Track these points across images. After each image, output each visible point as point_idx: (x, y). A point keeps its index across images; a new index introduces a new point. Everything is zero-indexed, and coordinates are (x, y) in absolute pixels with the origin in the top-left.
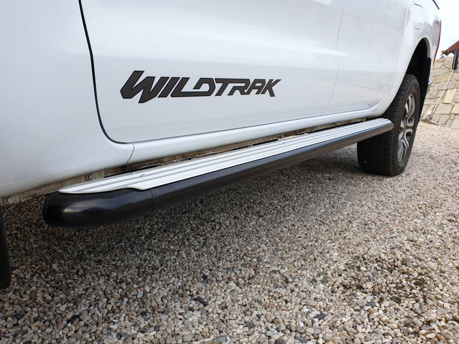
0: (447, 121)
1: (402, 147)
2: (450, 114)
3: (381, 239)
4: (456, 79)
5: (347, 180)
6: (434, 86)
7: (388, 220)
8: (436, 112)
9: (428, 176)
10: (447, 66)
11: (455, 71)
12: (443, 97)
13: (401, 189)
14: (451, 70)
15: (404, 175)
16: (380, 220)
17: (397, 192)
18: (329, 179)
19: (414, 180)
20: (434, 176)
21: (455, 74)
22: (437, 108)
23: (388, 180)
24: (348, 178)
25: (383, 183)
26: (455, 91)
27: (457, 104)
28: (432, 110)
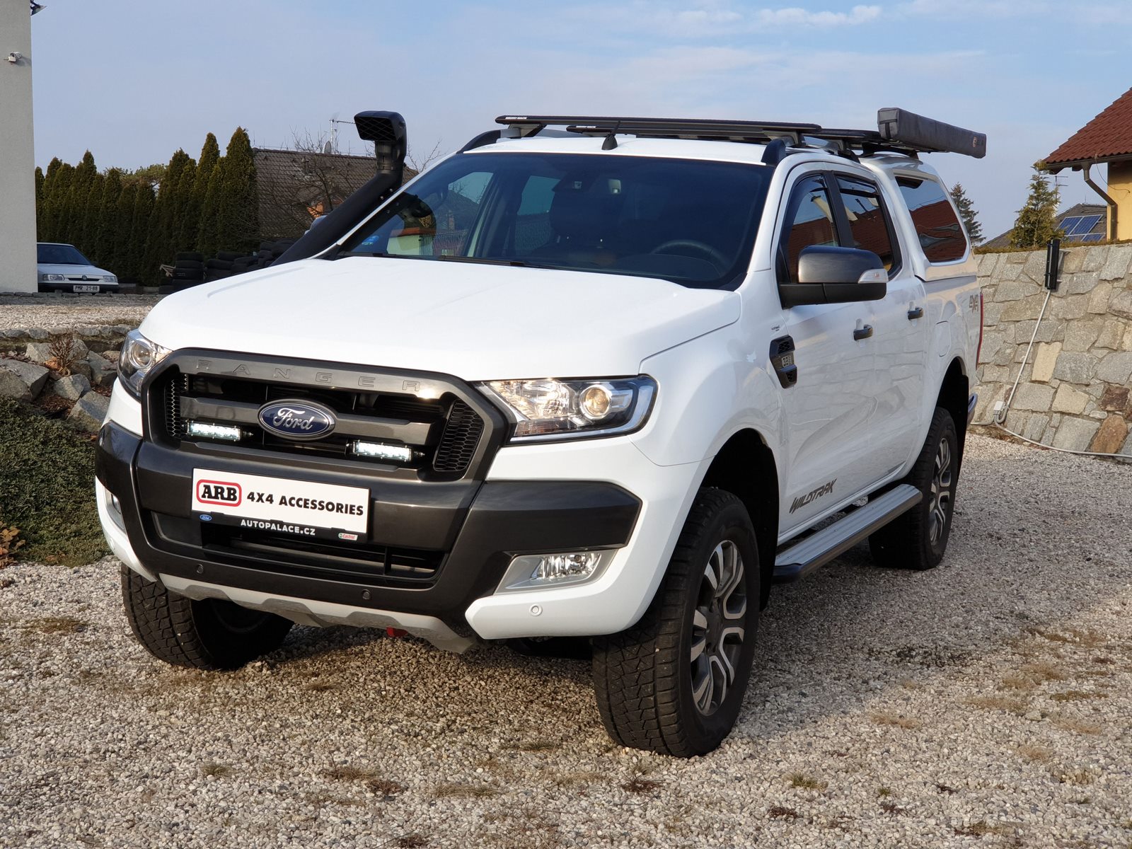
0: (1044, 431)
1: (936, 522)
2: (1050, 412)
3: (921, 634)
4: (1057, 315)
5: (858, 578)
6: (1005, 330)
7: (926, 619)
8: (1016, 406)
9: (980, 569)
10: (1033, 277)
11: (1054, 294)
12: (1030, 364)
13: (939, 587)
14: (1044, 289)
15: (941, 567)
16: (917, 619)
17: (934, 591)
18: (831, 576)
19: (958, 574)
20: (988, 568)
21: (1054, 302)
22: (1017, 393)
23: (919, 575)
24: (857, 574)
25: (912, 580)
26: (1058, 349)
27: (1063, 386)
28: (1006, 399)
